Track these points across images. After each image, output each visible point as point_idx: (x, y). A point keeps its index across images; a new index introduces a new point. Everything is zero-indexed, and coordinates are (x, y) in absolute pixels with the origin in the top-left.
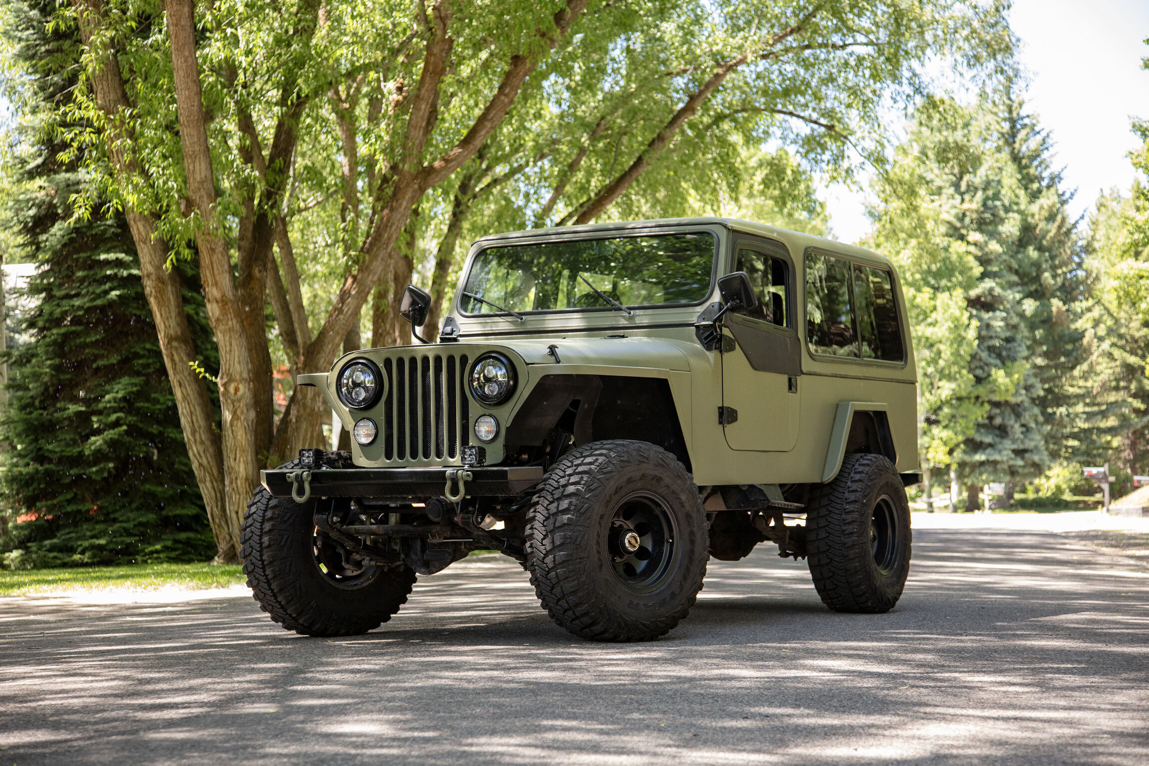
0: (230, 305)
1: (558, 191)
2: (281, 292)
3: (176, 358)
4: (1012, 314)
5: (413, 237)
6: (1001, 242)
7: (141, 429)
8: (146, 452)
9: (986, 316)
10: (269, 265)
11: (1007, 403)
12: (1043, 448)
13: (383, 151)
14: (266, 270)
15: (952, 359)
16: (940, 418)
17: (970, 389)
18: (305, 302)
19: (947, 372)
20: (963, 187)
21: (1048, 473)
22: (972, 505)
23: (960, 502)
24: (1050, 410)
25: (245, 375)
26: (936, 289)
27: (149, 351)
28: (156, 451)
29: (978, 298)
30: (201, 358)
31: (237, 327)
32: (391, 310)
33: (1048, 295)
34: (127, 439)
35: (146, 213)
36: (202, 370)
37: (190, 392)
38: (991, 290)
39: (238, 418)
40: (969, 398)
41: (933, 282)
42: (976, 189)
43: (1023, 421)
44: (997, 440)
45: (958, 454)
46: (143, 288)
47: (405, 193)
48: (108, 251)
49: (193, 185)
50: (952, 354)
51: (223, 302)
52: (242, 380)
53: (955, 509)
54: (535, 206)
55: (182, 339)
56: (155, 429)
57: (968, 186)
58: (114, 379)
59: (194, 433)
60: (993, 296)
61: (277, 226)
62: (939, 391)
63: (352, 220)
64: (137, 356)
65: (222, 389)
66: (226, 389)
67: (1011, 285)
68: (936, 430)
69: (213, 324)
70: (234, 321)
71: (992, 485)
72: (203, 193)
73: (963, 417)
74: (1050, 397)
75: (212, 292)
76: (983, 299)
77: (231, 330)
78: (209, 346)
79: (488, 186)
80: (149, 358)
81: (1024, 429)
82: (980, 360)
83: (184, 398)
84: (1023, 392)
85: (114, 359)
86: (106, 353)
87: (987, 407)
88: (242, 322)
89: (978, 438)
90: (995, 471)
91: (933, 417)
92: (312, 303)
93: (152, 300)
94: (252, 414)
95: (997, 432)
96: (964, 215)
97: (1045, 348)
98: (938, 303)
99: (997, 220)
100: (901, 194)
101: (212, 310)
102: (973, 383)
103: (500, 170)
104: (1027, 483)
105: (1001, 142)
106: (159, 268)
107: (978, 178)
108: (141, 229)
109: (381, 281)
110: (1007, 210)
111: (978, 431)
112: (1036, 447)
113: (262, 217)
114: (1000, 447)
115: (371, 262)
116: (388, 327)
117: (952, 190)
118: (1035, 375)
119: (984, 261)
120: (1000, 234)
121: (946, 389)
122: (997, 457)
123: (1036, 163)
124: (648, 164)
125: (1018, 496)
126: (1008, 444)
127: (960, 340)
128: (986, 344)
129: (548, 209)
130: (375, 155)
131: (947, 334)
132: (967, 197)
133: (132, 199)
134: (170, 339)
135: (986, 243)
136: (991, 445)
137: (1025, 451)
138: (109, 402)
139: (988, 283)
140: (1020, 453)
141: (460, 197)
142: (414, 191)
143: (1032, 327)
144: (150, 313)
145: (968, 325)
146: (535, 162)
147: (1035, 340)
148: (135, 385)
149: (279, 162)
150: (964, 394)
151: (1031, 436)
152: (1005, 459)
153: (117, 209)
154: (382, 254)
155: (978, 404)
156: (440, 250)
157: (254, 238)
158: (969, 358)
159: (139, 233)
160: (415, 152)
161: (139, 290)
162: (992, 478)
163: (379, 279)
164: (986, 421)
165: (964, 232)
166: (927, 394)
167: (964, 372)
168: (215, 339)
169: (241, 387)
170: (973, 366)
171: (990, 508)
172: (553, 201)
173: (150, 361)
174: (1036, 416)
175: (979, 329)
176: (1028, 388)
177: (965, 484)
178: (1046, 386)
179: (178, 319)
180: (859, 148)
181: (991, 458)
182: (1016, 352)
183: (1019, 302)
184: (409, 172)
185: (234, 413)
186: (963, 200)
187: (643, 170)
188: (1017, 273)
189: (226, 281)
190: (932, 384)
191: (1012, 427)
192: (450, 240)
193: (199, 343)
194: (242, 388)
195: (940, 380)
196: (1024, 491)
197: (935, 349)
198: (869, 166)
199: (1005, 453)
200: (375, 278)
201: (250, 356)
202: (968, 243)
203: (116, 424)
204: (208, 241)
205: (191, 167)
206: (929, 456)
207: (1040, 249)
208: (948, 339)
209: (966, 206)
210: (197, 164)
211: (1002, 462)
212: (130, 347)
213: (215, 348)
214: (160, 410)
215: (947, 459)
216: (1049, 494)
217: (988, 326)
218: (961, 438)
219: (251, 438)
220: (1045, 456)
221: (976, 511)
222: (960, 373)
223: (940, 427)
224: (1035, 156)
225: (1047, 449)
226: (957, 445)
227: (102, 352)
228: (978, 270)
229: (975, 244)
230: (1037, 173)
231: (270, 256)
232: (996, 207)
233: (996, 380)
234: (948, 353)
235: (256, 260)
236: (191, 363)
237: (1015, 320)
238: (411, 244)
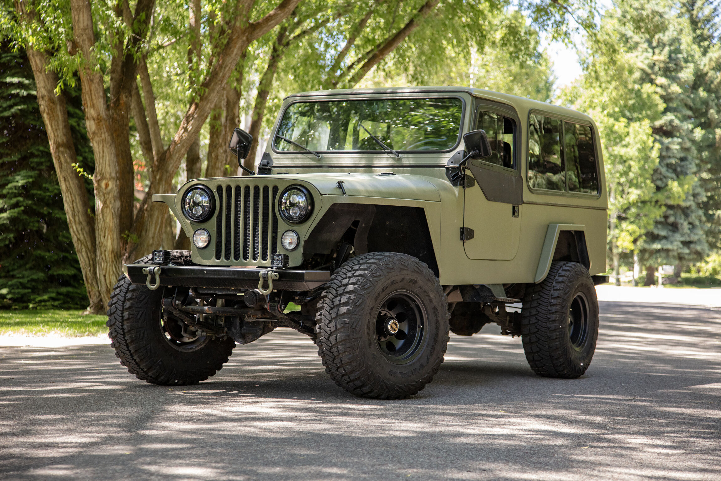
0: (103, 122)
1: (351, 41)
2: (141, 110)
3: (62, 160)
4: (686, 140)
5: (241, 74)
6: (681, 85)
7: (35, 210)
8: (38, 227)
9: (666, 141)
10: (133, 92)
11: (679, 206)
12: (704, 241)
13: (221, 10)
14: (131, 96)
15: (639, 172)
16: (628, 216)
17: (651, 195)
18: (159, 117)
19: (635, 182)
20: (654, 44)
21: (708, 259)
22: (650, 281)
23: (640, 278)
24: (711, 212)
25: (113, 175)
26: (630, 120)
27: (42, 152)
28: (45, 226)
29: (661, 127)
30: (81, 158)
31: (109, 139)
32: (223, 128)
33: (713, 125)
34: (24, 217)
35: (42, 50)
36: (82, 170)
37: (72, 186)
38: (671, 121)
39: (108, 207)
40: (650, 202)
41: (628, 114)
42: (664, 45)
43: (690, 220)
44: (670, 233)
45: (640, 243)
46: (39, 106)
47: (236, 43)
48: (13, 76)
49: (78, 31)
50: (640, 169)
51: (98, 120)
52: (111, 178)
53: (637, 284)
54: (332, 52)
55: (66, 146)
56: (45, 210)
57: (658, 42)
58: (15, 171)
59: (74, 216)
60: (673, 126)
61: (140, 63)
62: (629, 196)
63: (196, 62)
64: (32, 155)
65: (96, 185)
66: (99, 184)
67: (685, 118)
68: (624, 225)
69: (90, 136)
70: (107, 134)
71: (664, 267)
72: (85, 37)
73: (646, 215)
74: (711, 202)
75: (90, 112)
76: (665, 128)
77: (104, 141)
78: (87, 150)
79: (299, 36)
80: (41, 157)
81: (691, 226)
82: (661, 174)
83: (68, 190)
84: (692, 198)
85: (15, 157)
86: (9, 152)
87: (664, 209)
88: (112, 135)
89: (656, 232)
90: (667, 257)
91: (624, 215)
92: (164, 118)
93: (45, 116)
94: (118, 204)
95: (671, 228)
96: (654, 64)
97: (709, 166)
98: (631, 130)
99: (679, 69)
100: (604, 51)
101: (90, 125)
102: (654, 190)
103: (308, 24)
104: (691, 265)
105: (684, 10)
106: (51, 92)
107: (666, 37)
108: (38, 62)
109: (217, 107)
110: (686, 61)
111: (656, 226)
112: (699, 240)
113: (129, 57)
114: (672, 239)
115: (209, 94)
116: (221, 141)
117: (646, 45)
118: (701, 186)
119: (667, 99)
120: (679, 79)
121: (634, 194)
122: (669, 247)
123: (708, 26)
124: (418, 25)
125: (683, 275)
126: (678, 237)
127: (647, 158)
128: (665, 162)
129: (342, 55)
130: (215, 11)
131: (636, 154)
132: (657, 51)
133: (32, 40)
134: (58, 146)
135: (669, 85)
136: (665, 238)
137: (690, 242)
138: (11, 188)
139: (670, 116)
140: (687, 244)
141: (277, 45)
142: (243, 41)
143: (700, 150)
144: (43, 124)
145: (652, 148)
146: (334, 19)
147: (702, 160)
148: (31, 177)
149: (143, 15)
150: (647, 198)
151: (696, 231)
152: (675, 248)
153: (22, 47)
154: (218, 88)
155: (657, 207)
156: (261, 83)
157: (123, 72)
158: (652, 172)
159: (37, 65)
160: (244, 13)
161: (36, 106)
162: (665, 262)
163: (215, 106)
164: (663, 220)
165: (653, 77)
166: (619, 197)
167: (648, 182)
168: (91, 144)
169: (110, 183)
170: (655, 178)
171: (663, 284)
172: (347, 49)
173: (43, 160)
174: (700, 216)
175: (661, 150)
176: (695, 195)
177: (645, 265)
178: (709, 194)
179: (64, 130)
180: (575, 16)
181: (665, 247)
182: (687, 169)
183: (692, 131)
184: (240, 27)
185: (105, 203)
186: (654, 53)
187: (415, 29)
188: (690, 108)
189: (101, 104)
190: (623, 191)
191: (682, 224)
192: (269, 76)
193: (80, 147)
194: (111, 185)
195: (630, 187)
196: (689, 271)
197: (627, 165)
198: (582, 31)
199: (675, 243)
200: (212, 106)
201: (118, 161)
202: (657, 85)
203: (16, 205)
204: (87, 74)
205: (77, 18)
206: (619, 244)
207: (709, 90)
208: (637, 157)
209: (656, 57)
210: (81, 16)
211: (673, 250)
212: (28, 149)
213: (91, 151)
214: (49, 196)
215: (631, 247)
216: (708, 274)
217: (668, 149)
218: (643, 231)
219: (117, 221)
220: (706, 247)
221: (652, 286)
222: (645, 183)
223: (628, 222)
224: (708, 20)
225: (707, 241)
226: (640, 236)
227: (7, 151)
228: (662, 106)
229: (661, 86)
230: (709, 34)
231: (134, 85)
232: (678, 58)
233: (671, 189)
234: (637, 168)
235: (123, 88)
236: (73, 165)
237: (688, 144)
238: (239, 80)
